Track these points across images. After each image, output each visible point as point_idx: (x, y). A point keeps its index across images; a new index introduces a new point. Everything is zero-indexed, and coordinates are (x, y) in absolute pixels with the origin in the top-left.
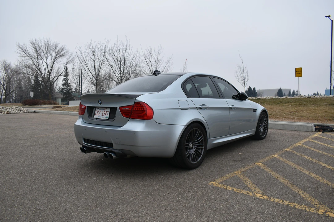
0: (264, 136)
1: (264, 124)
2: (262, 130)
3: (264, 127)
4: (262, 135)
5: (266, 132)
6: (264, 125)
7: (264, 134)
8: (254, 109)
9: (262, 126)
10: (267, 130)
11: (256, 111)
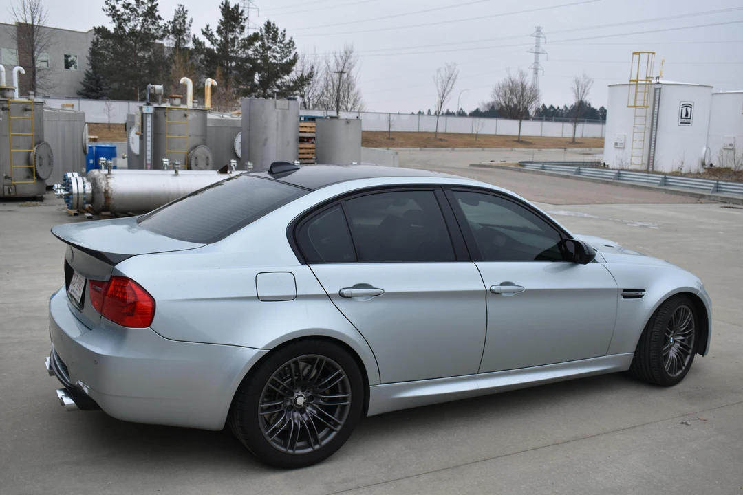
0: (678, 374)
1: (682, 335)
2: (673, 353)
3: (681, 345)
4: (671, 371)
5: (686, 363)
6: (681, 338)
7: (680, 368)
8: (625, 290)
9: (675, 341)
10: (689, 357)
11: (641, 296)
